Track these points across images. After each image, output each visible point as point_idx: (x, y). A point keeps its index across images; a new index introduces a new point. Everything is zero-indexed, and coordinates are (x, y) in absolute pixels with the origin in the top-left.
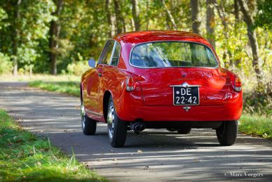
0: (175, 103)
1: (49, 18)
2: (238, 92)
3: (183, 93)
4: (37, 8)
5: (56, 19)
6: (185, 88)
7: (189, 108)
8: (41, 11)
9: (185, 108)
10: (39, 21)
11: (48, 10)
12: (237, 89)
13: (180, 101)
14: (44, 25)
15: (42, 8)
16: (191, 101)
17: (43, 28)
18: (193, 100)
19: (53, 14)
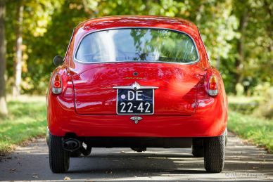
0: (119, 112)
1: (231, 35)
2: (214, 97)
3: (131, 97)
4: (217, 24)
5: (238, 35)
6: (135, 91)
7: (139, 118)
8: (222, 27)
9: (133, 118)
10: (219, 39)
11: (229, 26)
12: (211, 92)
13: (127, 108)
14: (225, 43)
15: (223, 23)
16: (142, 109)
17: (224, 46)
18: (145, 107)
19: (234, 31)
